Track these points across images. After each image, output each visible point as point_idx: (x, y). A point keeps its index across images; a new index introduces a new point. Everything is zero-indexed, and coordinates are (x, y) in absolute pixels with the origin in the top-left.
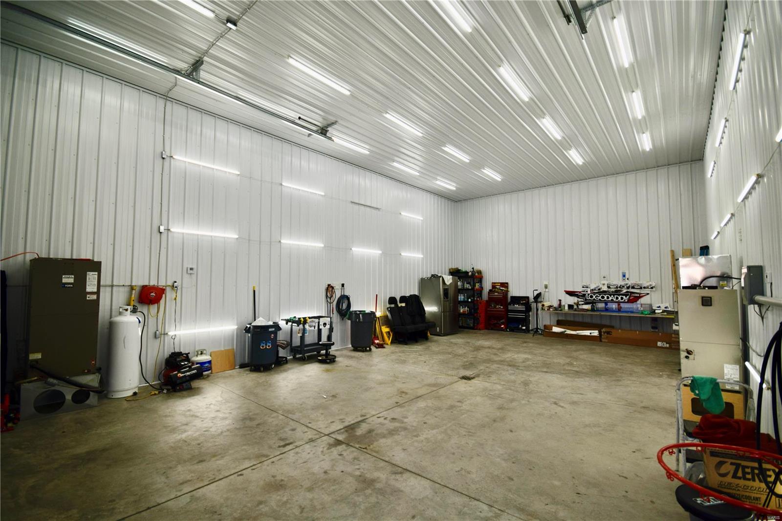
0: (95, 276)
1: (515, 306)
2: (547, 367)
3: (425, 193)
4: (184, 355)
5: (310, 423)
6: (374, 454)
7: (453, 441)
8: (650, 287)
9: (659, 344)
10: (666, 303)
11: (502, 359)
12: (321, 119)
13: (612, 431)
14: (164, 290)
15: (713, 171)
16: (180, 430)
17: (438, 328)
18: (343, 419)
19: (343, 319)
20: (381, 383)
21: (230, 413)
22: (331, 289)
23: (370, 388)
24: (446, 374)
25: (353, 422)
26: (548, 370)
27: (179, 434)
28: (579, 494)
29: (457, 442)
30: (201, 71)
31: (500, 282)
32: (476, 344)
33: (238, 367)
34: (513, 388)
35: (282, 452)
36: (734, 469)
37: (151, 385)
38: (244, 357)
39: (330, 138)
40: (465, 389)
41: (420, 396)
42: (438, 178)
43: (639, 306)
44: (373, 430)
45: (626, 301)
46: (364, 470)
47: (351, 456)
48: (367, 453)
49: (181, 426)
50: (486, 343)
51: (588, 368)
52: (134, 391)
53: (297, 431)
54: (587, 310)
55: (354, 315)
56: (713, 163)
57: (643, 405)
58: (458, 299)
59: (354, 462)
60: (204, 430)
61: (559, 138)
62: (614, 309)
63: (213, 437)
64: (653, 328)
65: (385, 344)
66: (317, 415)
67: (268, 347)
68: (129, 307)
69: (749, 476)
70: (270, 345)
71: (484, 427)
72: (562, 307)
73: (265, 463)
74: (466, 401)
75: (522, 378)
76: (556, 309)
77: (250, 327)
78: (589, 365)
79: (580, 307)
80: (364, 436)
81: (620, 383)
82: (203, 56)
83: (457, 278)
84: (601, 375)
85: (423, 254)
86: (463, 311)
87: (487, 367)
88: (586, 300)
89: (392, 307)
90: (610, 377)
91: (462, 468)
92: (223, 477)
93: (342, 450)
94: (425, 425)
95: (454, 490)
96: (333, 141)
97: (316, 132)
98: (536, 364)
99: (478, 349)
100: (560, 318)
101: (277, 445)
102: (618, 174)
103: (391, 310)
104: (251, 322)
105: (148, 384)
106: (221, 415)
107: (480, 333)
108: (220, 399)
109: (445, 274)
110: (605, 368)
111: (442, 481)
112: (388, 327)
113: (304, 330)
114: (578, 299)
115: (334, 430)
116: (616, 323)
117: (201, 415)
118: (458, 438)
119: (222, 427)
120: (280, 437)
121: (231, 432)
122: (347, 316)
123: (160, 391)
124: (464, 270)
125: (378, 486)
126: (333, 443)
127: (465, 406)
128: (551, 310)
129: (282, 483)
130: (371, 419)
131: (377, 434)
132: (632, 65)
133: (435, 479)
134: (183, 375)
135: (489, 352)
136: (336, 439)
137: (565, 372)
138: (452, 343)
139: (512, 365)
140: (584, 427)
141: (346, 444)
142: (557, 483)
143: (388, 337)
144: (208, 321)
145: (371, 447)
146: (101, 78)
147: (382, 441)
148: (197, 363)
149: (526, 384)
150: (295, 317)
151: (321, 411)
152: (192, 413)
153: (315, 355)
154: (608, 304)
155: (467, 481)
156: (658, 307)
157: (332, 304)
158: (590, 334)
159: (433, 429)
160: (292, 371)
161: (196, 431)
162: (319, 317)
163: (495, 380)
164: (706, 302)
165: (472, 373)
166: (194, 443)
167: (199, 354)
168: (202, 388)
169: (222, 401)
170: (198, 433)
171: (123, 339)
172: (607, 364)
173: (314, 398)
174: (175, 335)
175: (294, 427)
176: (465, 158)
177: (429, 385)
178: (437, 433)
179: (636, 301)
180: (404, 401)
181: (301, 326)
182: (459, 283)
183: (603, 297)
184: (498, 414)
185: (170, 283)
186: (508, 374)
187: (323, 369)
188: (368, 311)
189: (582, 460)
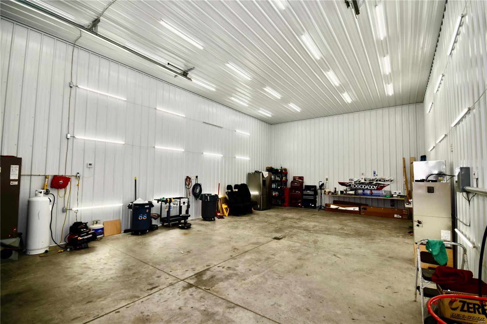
0: (17, 168)
1: (308, 191)
2: (328, 231)
3: (251, 118)
4: (84, 224)
5: (171, 271)
6: (215, 294)
7: (269, 283)
8: (390, 181)
9: (396, 216)
10: (399, 190)
11: (300, 226)
12: (183, 66)
13: (371, 274)
14: (69, 179)
15: (431, 109)
16: (76, 278)
17: (259, 206)
18: (195, 268)
19: (196, 200)
20: (220, 243)
21: (115, 265)
22: (189, 180)
23: (214, 246)
24: (264, 236)
25: (201, 270)
26: (329, 233)
27: (75, 281)
28: (354, 319)
29: (272, 284)
30: (98, 27)
31: (298, 176)
32: (283, 216)
33: (123, 232)
34: (307, 245)
35: (149, 294)
36: (462, 305)
37: (58, 245)
38: (128, 225)
39: (189, 79)
40: (276, 246)
41: (247, 251)
42: (260, 108)
43: (383, 192)
44: (215, 276)
45: (376, 189)
46: (207, 306)
47: (199, 296)
48: (211, 293)
49: (77, 275)
50: (290, 215)
51: (353, 232)
52: (46, 250)
53: (161, 278)
54: (352, 194)
55: (204, 197)
56: (431, 103)
57: (390, 255)
58: (272, 186)
59: (200, 300)
60: (94, 278)
61: (338, 85)
62: (368, 194)
63: (100, 283)
64: (391, 206)
65: (224, 216)
66: (176, 266)
67: (144, 219)
68: (43, 191)
69: (472, 310)
70: (146, 217)
71: (289, 272)
72: (337, 193)
73: (137, 302)
74: (277, 254)
75: (313, 238)
76: (333, 194)
77: (132, 205)
78: (354, 230)
79: (348, 192)
80: (208, 280)
81: (374, 241)
82: (99, 16)
83: (271, 173)
84: (362, 236)
85: (250, 158)
86: (275, 195)
87: (290, 231)
88: (351, 188)
89: (229, 192)
90: (368, 237)
91: (275, 303)
92: (104, 314)
93: (193, 291)
94: (250, 272)
95: (270, 319)
96: (191, 81)
97: (180, 74)
98: (321, 229)
99: (284, 219)
100: (335, 199)
101: (146, 288)
102: (372, 110)
103: (228, 194)
104: (132, 201)
105: (56, 245)
106: (107, 267)
107: (285, 209)
108: (108, 255)
109: (264, 171)
110: (364, 231)
111: (261, 312)
112: (226, 205)
113: (170, 207)
114: (347, 187)
115: (188, 276)
116: (369, 203)
117: (93, 267)
118: (272, 280)
119: (107, 276)
120: (149, 283)
121: (114, 279)
122: (199, 197)
123: (65, 249)
124: (275, 168)
125: (217, 318)
126: (187, 286)
127: (277, 258)
128: (330, 194)
129: (148, 317)
130: (214, 268)
131: (217, 279)
132: (385, 39)
133: (257, 311)
134: (82, 238)
135: (291, 221)
136: (188, 283)
137: (339, 234)
138: (267, 215)
139: (306, 229)
140: (354, 271)
141: (195, 286)
142: (339, 312)
143: (226, 211)
144: (102, 200)
145: (213, 288)
146: (27, 29)
147: (221, 284)
148: (93, 230)
149: (315, 242)
150: (164, 198)
151: (179, 263)
152: (86, 266)
153: (177, 223)
154: (365, 190)
155: (279, 313)
156: (394, 193)
157: (189, 190)
158: (354, 209)
159: (255, 274)
160: (160, 234)
161: (88, 279)
162: (180, 198)
163: (295, 240)
164: (430, 190)
165: (280, 235)
166: (86, 288)
167: (95, 224)
168: (96, 247)
169: (109, 256)
170: (89, 281)
171: (38, 213)
172: (365, 228)
173: (175, 254)
174: (77, 210)
175: (159, 275)
176: (278, 96)
177: (253, 244)
178: (258, 277)
179: (382, 189)
180: (236, 255)
181: (168, 204)
182: (273, 177)
183: (362, 187)
184: (298, 263)
185: (75, 174)
186: (304, 236)
187: (182, 233)
188: (213, 194)
189: (354, 295)
